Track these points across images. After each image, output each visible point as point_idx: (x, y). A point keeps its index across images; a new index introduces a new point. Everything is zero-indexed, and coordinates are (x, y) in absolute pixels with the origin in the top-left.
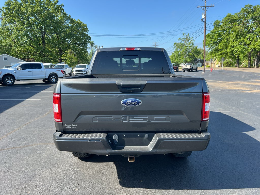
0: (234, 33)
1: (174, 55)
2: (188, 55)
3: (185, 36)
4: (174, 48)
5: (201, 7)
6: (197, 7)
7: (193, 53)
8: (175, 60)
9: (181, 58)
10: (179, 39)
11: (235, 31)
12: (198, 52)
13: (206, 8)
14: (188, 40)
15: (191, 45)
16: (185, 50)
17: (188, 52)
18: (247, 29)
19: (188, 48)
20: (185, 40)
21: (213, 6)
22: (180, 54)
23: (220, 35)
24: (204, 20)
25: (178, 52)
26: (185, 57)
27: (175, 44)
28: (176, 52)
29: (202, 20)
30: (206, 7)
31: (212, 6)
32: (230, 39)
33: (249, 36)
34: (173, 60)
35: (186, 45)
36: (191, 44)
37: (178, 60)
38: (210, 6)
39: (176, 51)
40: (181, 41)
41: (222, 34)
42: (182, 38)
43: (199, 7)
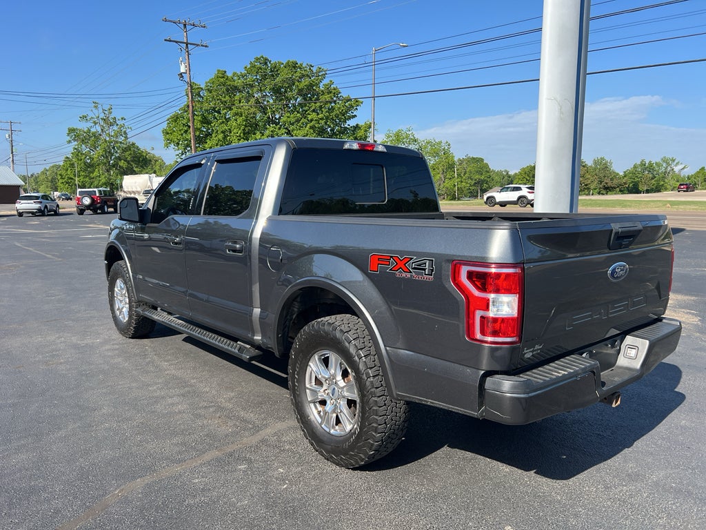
0: (240, 120)
1: (72, 165)
2: (114, 166)
3: (101, 110)
4: (69, 142)
5: (176, 42)
6: (165, 40)
7: (128, 162)
8: (77, 179)
9: (96, 173)
10: (84, 118)
11: (241, 116)
12: (143, 160)
13: (187, 47)
14: (111, 125)
15: (121, 139)
16: (105, 151)
17: (116, 158)
18: (266, 114)
19: (114, 148)
20: (102, 123)
21: (206, 46)
22: (89, 161)
23: (205, 121)
24: (186, 78)
25: (84, 156)
26: (108, 171)
27: (71, 131)
28: (78, 155)
29: (181, 75)
30: (187, 45)
31: (202, 45)
32: (231, 132)
33: (272, 131)
34: (71, 179)
35: (108, 139)
36: (121, 135)
37: (87, 179)
38: (198, 45)
39: (78, 153)
40: (90, 124)
41: (210, 117)
42: (91, 115)
43: (170, 41)
